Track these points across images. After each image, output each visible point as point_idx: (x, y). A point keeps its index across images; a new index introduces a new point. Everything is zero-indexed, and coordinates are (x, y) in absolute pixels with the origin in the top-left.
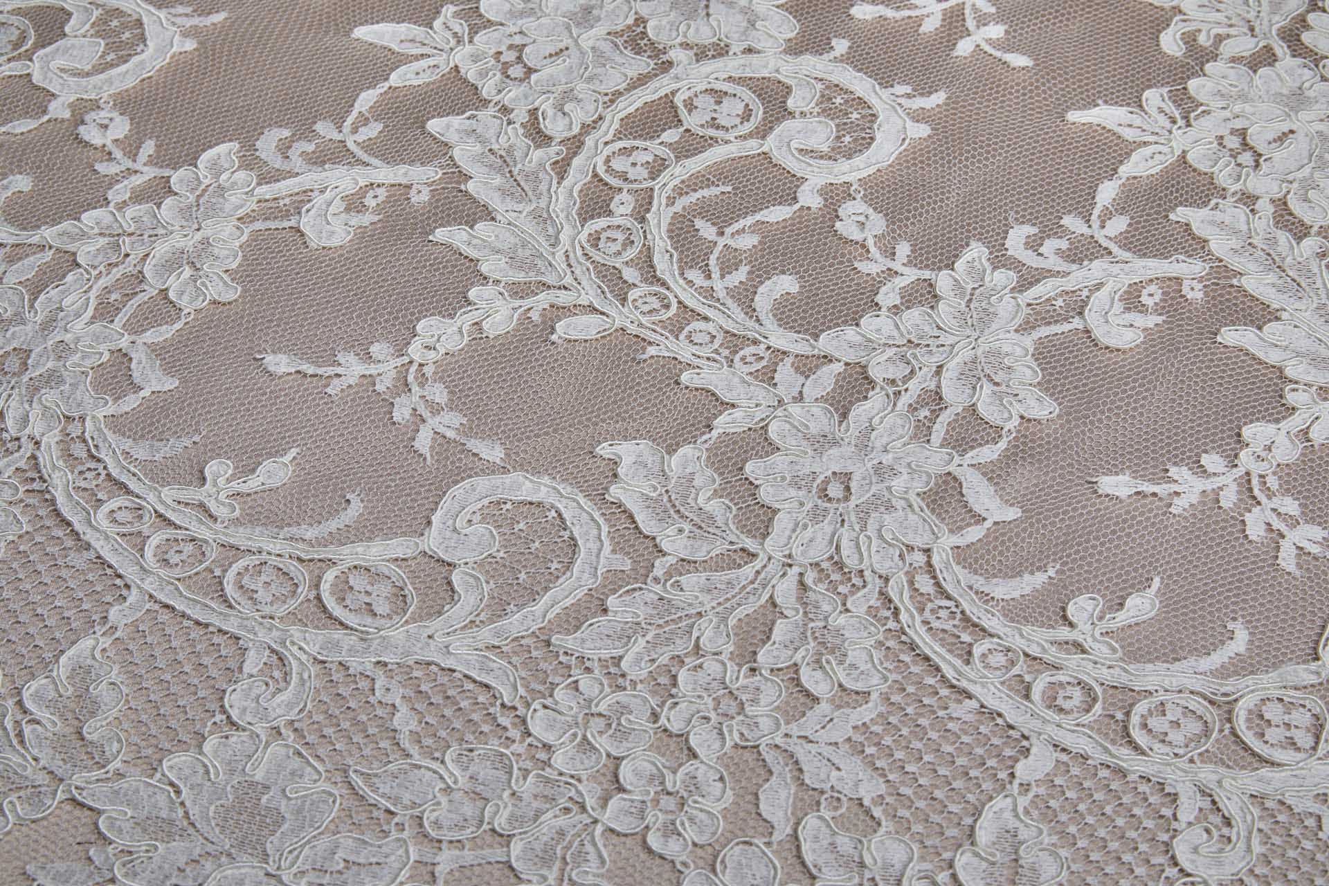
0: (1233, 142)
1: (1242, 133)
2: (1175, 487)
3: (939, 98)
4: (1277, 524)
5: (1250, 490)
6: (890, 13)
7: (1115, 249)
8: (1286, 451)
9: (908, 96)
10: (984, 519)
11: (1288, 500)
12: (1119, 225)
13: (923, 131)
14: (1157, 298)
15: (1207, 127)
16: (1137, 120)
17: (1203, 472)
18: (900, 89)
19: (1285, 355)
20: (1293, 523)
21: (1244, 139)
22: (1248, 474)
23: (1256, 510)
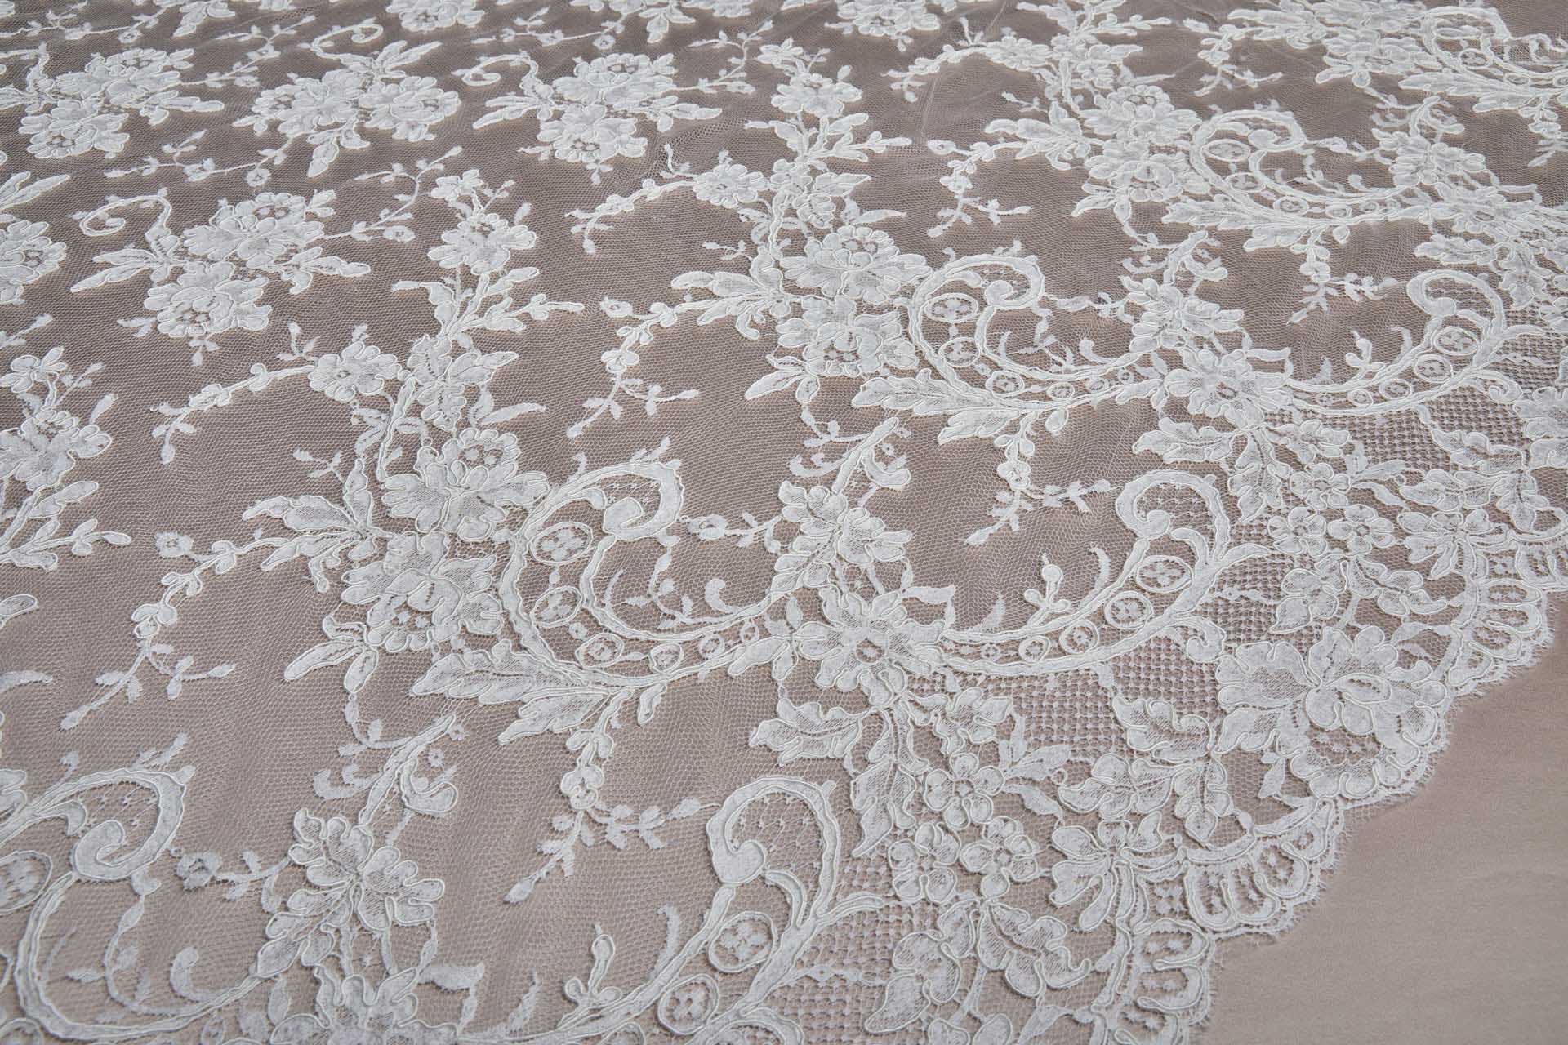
0: (405, 617)
1: (406, 606)
2: (556, 858)
3: (181, 741)
4: (627, 828)
5: (595, 821)
6: (94, 706)
7: (390, 745)
8: (595, 777)
9: (156, 756)
10: (467, 989)
11: (619, 807)
12: (376, 729)
13: (189, 772)
14: (441, 756)
15: (378, 618)
16: (331, 648)
17: (561, 834)
18: (146, 756)
19: (545, 722)
20: (636, 818)
21: (410, 608)
22: (586, 813)
23: (608, 830)
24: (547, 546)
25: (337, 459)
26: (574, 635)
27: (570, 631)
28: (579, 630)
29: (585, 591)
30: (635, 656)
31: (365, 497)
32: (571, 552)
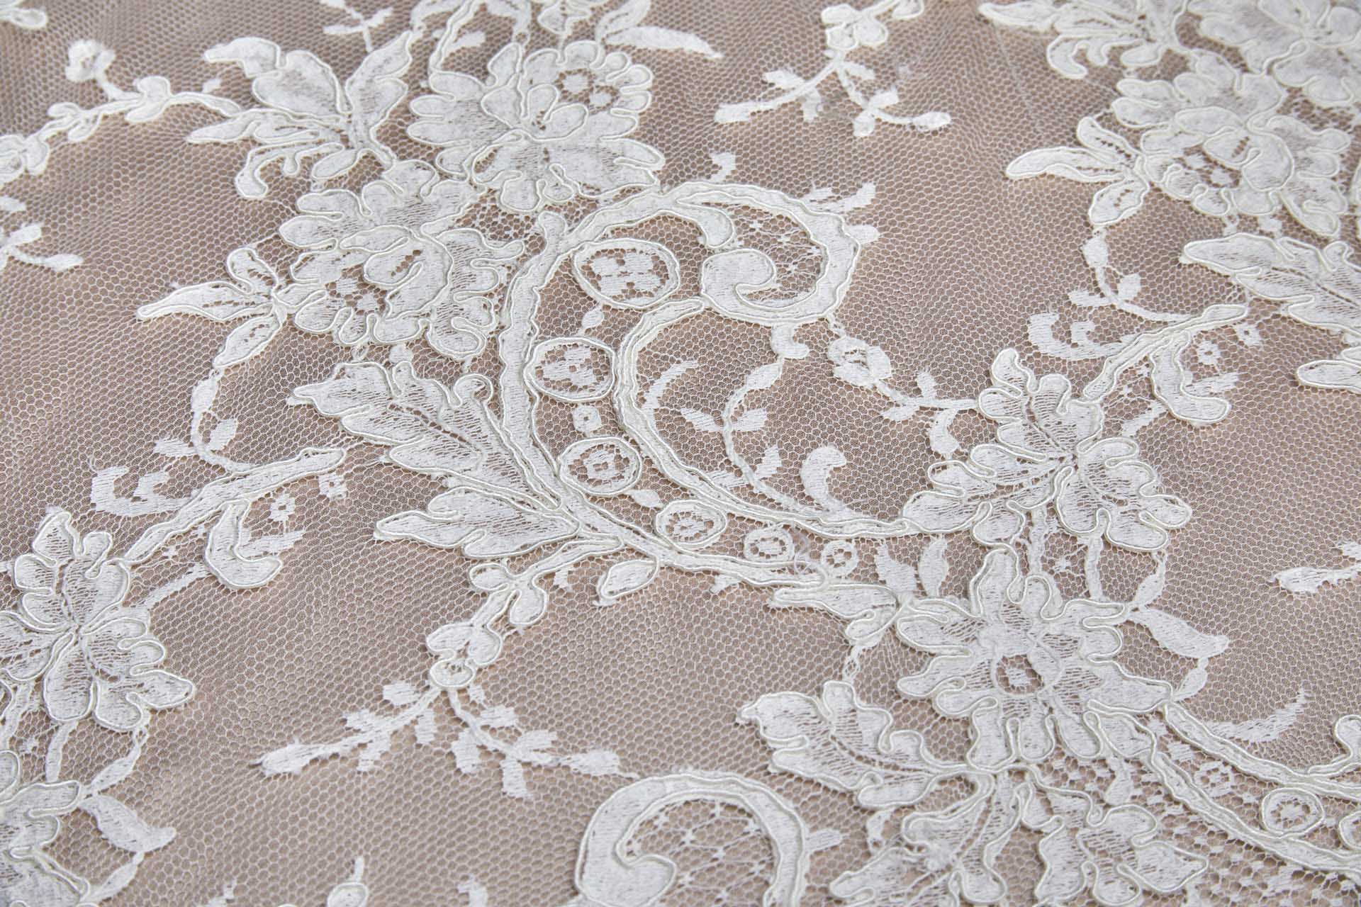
0: (348, 287)
1: (357, 272)
2: (359, 739)
4: (492, 743)
5: (452, 711)
7: (227, 464)
8: (485, 650)
11: (500, 710)
12: (226, 432)
14: (291, 509)
15: (313, 278)
16: (225, 293)
17: (388, 708)
19: (460, 532)
20: (512, 735)
21: (361, 278)
22: (444, 693)
23: (464, 734)
24: (604, 266)
25: (381, 17)
26: (578, 424)
27: (576, 414)
28: (588, 419)
29: (626, 362)
30: (647, 498)
31: (391, 89)
32: (632, 291)
